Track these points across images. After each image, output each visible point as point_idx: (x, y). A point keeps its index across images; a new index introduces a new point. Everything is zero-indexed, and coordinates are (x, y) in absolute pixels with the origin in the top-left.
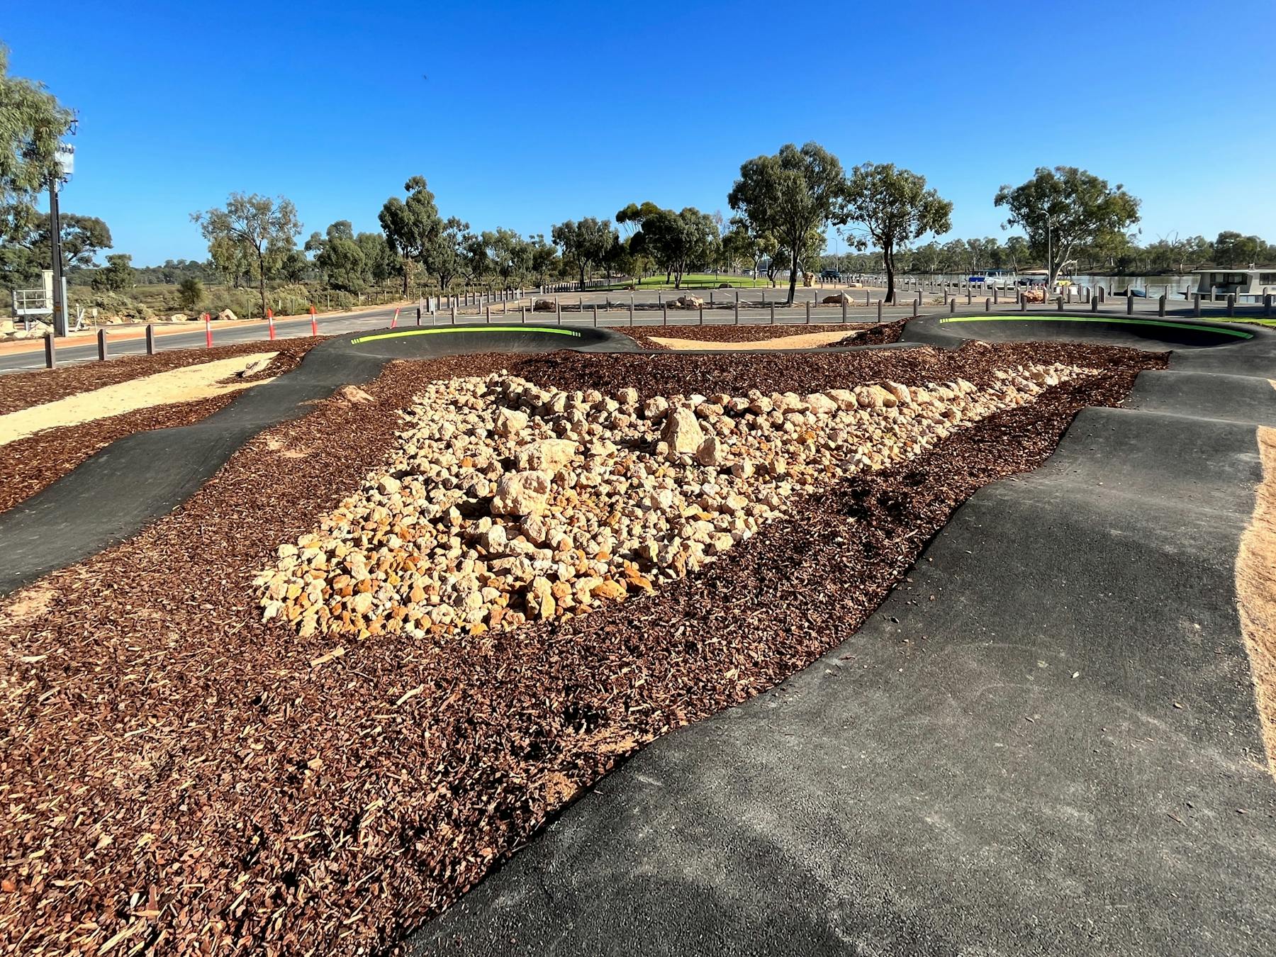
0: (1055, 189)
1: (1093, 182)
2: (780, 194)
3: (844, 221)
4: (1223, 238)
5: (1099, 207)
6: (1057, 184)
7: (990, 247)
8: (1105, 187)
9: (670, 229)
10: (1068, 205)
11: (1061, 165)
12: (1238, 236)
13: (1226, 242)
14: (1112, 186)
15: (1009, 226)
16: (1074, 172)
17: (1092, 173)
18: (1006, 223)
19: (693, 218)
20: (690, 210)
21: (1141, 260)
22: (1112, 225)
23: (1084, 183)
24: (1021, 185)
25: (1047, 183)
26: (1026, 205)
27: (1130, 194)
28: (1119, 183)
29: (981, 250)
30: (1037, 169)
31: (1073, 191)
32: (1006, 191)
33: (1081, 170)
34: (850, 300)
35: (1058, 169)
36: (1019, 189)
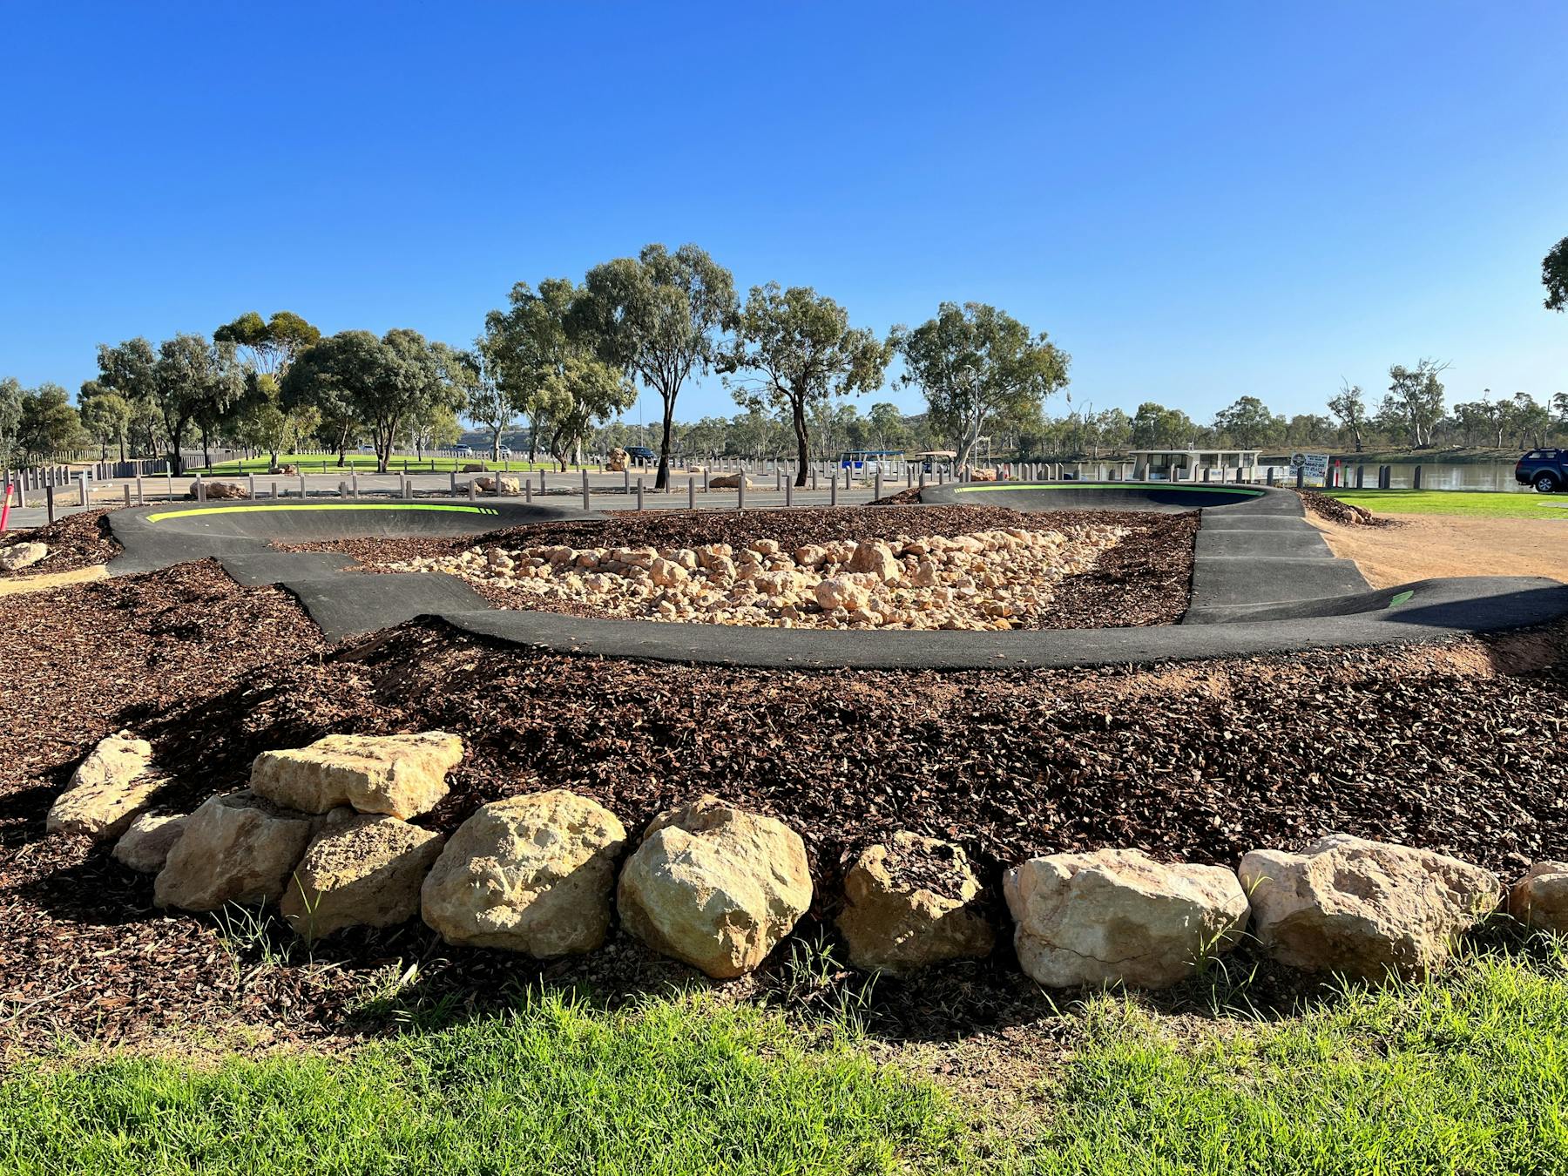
0: (965, 333)
1: (1011, 328)
2: (657, 322)
3: (731, 368)
4: (1143, 411)
5: (1020, 362)
6: (968, 327)
7: (845, 417)
8: (1025, 335)
9: (368, 365)
10: (981, 359)
11: (972, 300)
12: (1160, 409)
13: (1147, 418)
14: (1034, 334)
15: (902, 385)
16: (989, 311)
17: (1012, 315)
18: (898, 381)
19: (414, 347)
20: (405, 333)
21: (1049, 441)
22: (1035, 388)
23: (1002, 328)
24: (919, 327)
25: (954, 326)
26: (925, 357)
27: (1057, 347)
28: (1043, 331)
29: (833, 423)
30: (942, 305)
31: (987, 338)
32: (899, 334)
33: (997, 310)
34: (750, 483)
35: (968, 306)
36: (917, 332)
